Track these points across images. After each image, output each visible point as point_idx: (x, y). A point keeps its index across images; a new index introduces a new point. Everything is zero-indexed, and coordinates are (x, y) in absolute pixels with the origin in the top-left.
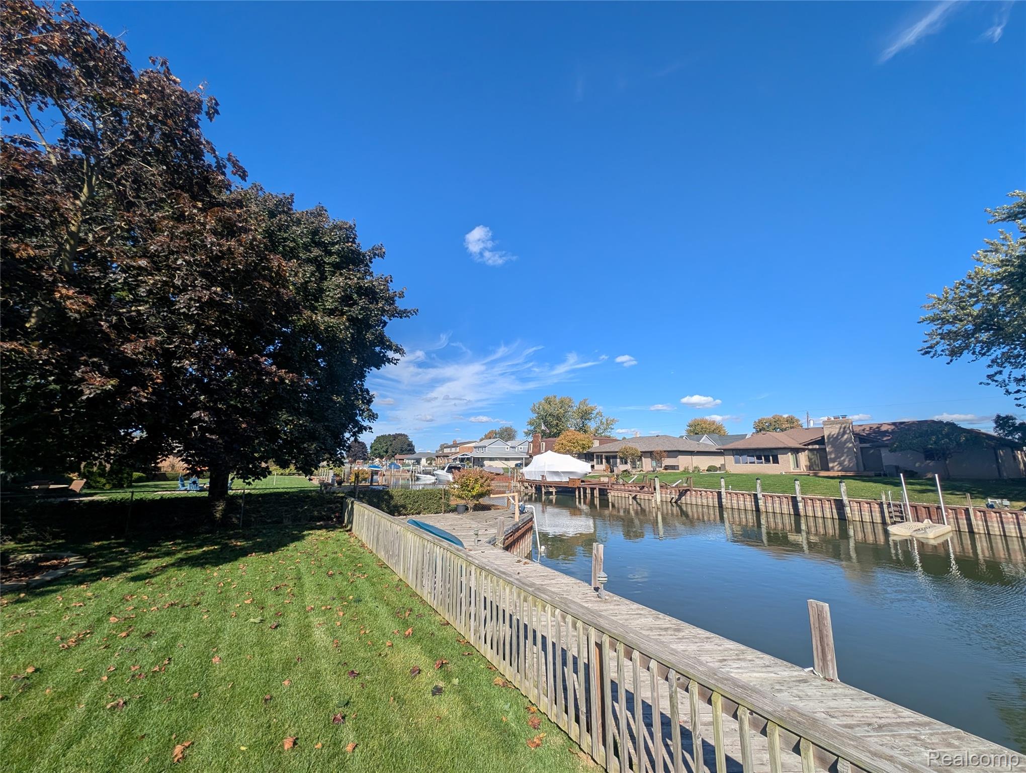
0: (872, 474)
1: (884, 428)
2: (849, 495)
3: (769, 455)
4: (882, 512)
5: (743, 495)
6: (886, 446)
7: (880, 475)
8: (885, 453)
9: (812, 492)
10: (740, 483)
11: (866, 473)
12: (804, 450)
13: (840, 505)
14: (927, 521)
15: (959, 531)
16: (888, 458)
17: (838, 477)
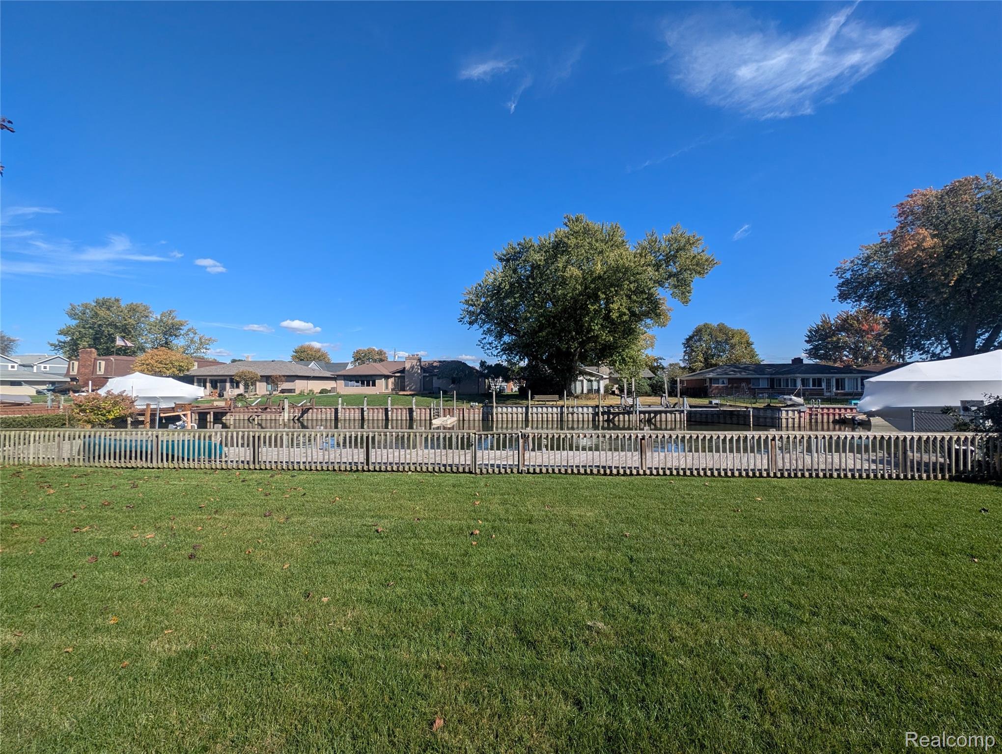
0: (427, 392)
1: (435, 364)
2: (416, 405)
3: (368, 380)
4: (430, 414)
5: (354, 409)
6: (436, 375)
7: (430, 393)
8: (435, 379)
9: (397, 404)
10: (351, 400)
11: (425, 392)
12: (391, 377)
13: (411, 411)
14: (448, 416)
15: (459, 420)
16: (436, 383)
17: (410, 395)
